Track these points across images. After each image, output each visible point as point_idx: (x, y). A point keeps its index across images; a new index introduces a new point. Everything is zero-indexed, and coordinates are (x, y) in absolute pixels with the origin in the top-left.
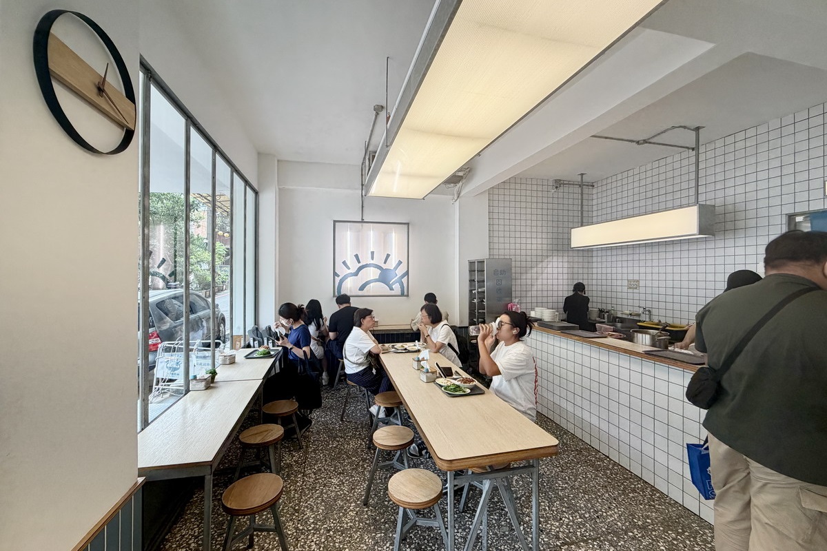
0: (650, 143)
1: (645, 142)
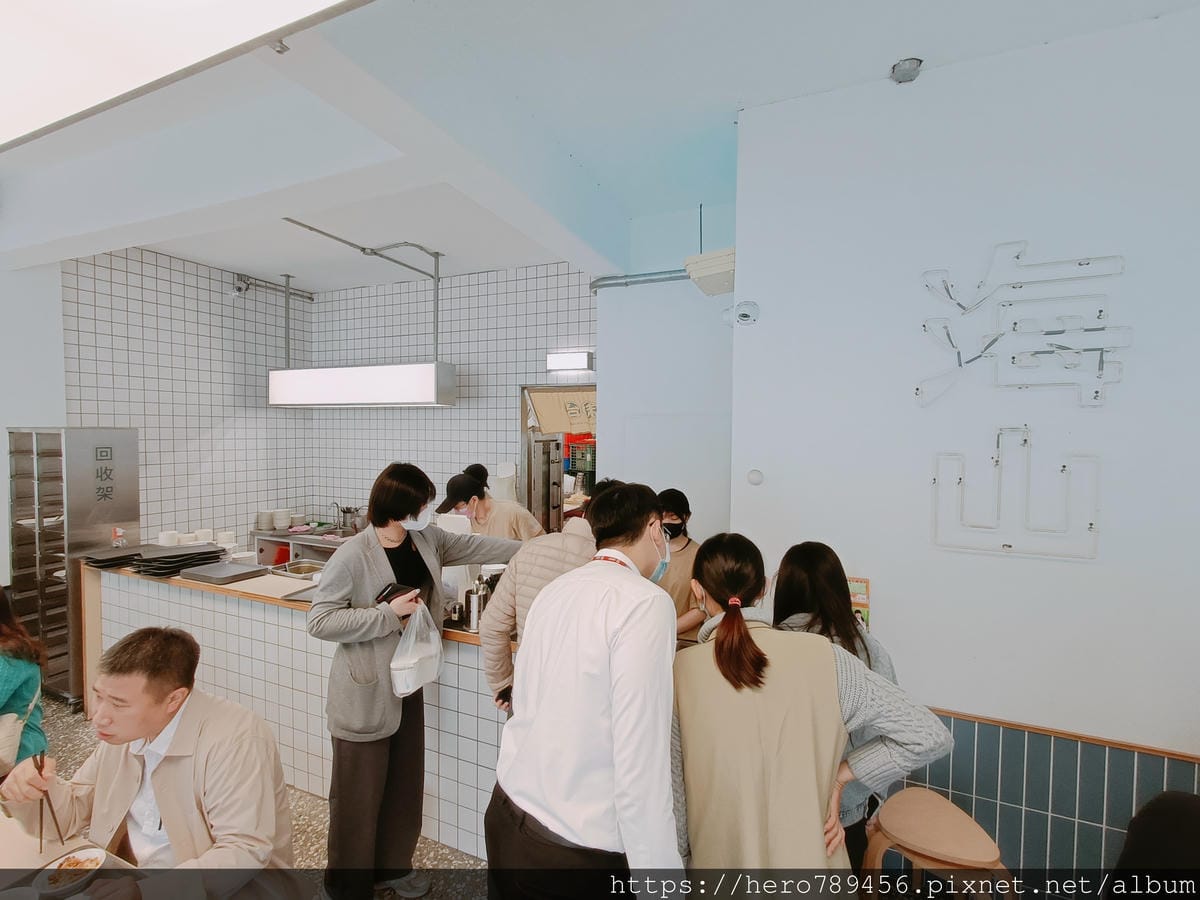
0: (381, 256)
1: (374, 252)
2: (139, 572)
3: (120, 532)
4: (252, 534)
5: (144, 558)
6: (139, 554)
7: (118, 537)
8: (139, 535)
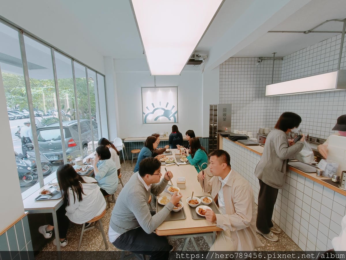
0: (313, 32)
1: (310, 31)
2: (229, 139)
3: (227, 129)
4: (258, 134)
5: (230, 135)
6: (229, 135)
7: (226, 130)
8: (231, 130)
